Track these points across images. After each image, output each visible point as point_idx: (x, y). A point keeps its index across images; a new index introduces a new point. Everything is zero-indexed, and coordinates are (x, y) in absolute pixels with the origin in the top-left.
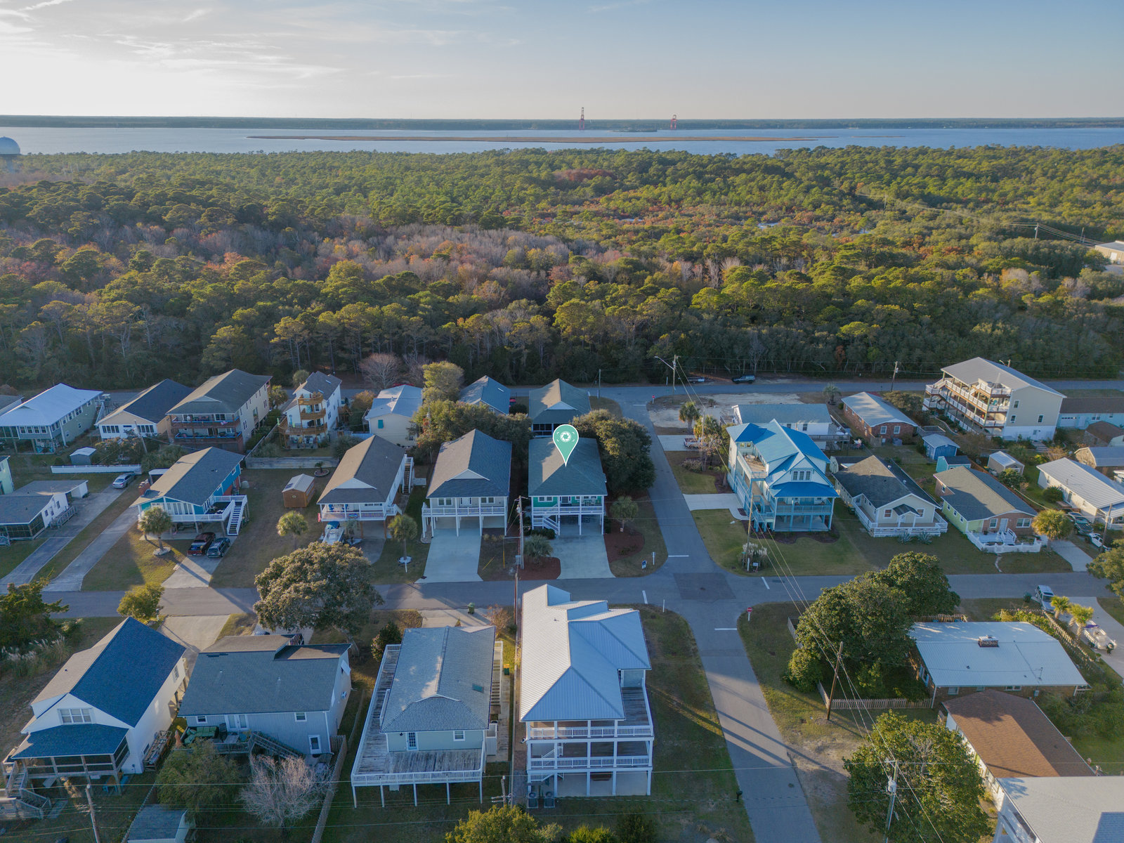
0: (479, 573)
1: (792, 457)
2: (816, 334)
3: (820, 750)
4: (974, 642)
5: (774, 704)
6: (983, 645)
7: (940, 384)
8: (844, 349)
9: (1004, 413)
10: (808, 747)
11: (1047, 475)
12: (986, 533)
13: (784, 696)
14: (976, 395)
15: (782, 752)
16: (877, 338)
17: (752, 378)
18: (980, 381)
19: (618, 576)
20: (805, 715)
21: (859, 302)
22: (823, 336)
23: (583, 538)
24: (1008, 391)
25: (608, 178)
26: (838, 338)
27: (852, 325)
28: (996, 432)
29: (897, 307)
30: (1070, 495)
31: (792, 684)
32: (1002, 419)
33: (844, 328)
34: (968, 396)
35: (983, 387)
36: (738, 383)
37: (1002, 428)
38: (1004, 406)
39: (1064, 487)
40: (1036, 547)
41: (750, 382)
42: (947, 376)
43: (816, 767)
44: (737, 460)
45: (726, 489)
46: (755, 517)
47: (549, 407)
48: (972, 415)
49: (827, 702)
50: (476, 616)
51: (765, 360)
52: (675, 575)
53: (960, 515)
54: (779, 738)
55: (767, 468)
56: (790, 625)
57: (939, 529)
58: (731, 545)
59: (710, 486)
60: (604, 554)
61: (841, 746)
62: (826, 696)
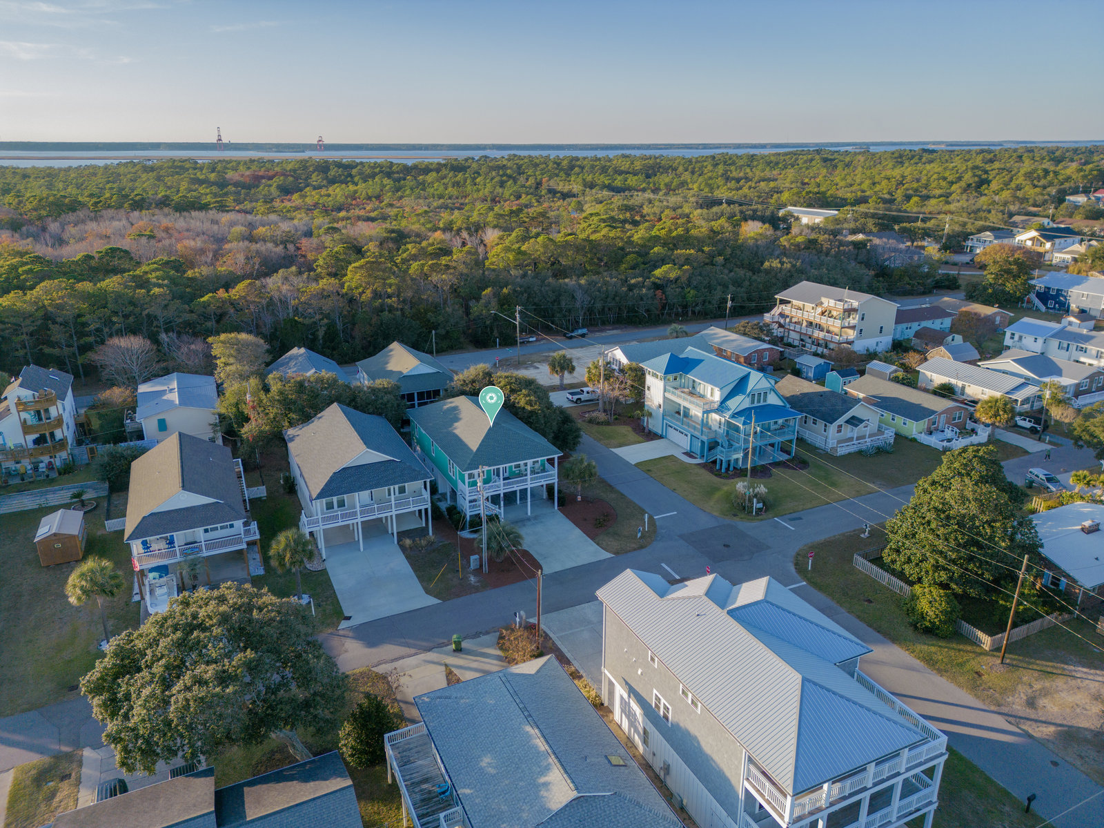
0: (428, 591)
2: (633, 281)
3: (1031, 703)
4: (1077, 531)
5: (930, 661)
6: (1088, 531)
7: (776, 311)
8: (664, 293)
9: (853, 328)
10: (1017, 703)
11: (928, 374)
12: (931, 433)
13: (931, 648)
14: (823, 313)
15: (1000, 722)
16: (689, 280)
17: (585, 331)
18: (824, 300)
19: (616, 553)
20: (973, 664)
21: (656, 249)
22: (639, 283)
23: (536, 518)
24: (855, 304)
26: (654, 283)
27: (665, 268)
28: (846, 348)
30: (963, 388)
31: (931, 632)
32: (851, 334)
33: (658, 272)
34: (815, 316)
35: (828, 303)
36: (571, 338)
37: (852, 342)
38: (854, 320)
39: (953, 381)
40: (982, 438)
41: (583, 336)
42: (783, 302)
43: (1052, 729)
44: (665, 398)
45: (651, 436)
46: (720, 454)
47: (405, 372)
48: (821, 335)
49: (986, 641)
50: (468, 652)
51: (590, 311)
52: (681, 536)
53: (899, 420)
54: (979, 704)
55: (717, 396)
56: (861, 563)
57: (889, 436)
58: (710, 491)
59: (632, 436)
60: (577, 532)
61: (1045, 693)
62: (980, 634)
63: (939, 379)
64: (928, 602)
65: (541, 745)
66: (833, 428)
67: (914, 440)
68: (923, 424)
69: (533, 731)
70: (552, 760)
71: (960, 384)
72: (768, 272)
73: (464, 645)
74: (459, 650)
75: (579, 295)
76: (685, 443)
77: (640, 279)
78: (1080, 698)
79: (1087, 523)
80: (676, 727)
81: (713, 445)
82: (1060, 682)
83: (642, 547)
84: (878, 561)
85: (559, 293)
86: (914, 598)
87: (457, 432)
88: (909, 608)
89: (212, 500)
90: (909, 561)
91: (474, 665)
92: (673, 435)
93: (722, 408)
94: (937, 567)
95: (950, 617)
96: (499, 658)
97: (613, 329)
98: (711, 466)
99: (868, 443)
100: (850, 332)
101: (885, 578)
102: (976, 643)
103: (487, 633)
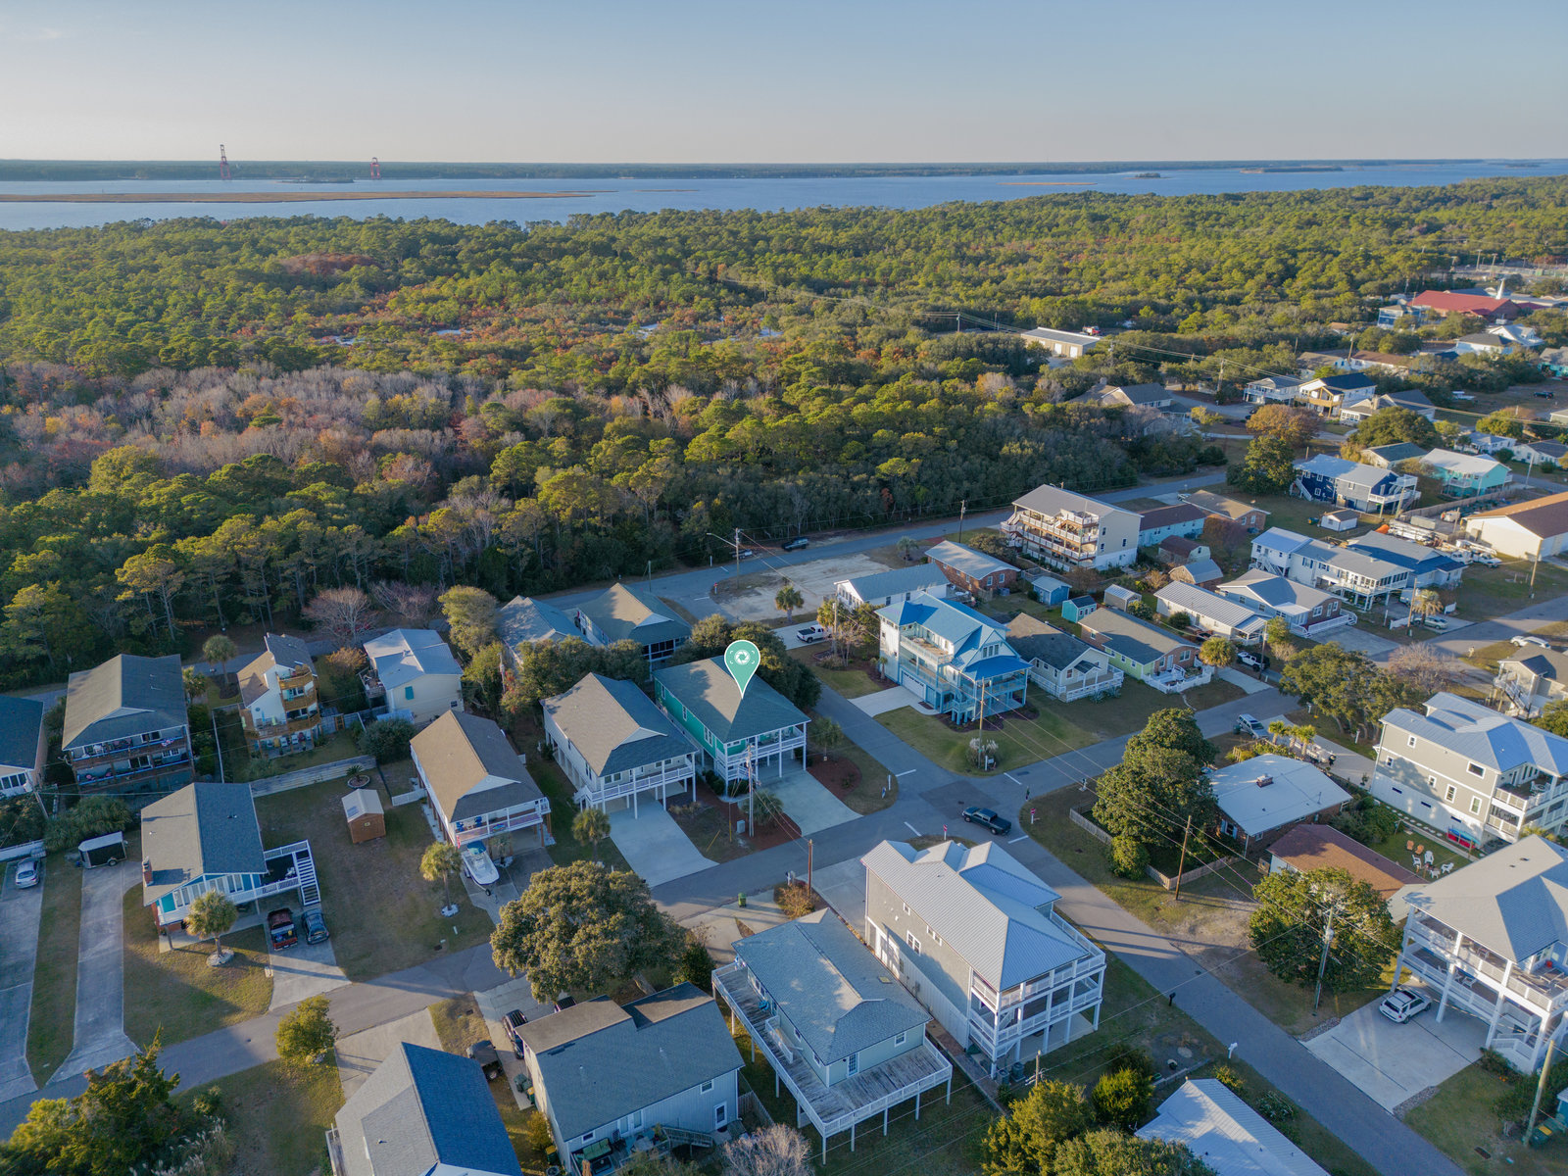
0: (705, 855)
1: (976, 634)
2: (856, 479)
3: (1192, 930)
4: (1252, 784)
5: (1121, 900)
6: (1262, 785)
7: (1014, 519)
8: (891, 492)
9: (1094, 542)
10: (1181, 930)
11: (1166, 601)
12: (1158, 674)
13: (1123, 888)
14: (1063, 527)
15: (1165, 945)
16: (919, 474)
17: (805, 541)
18: (1063, 512)
19: (864, 813)
20: (1154, 901)
21: (880, 432)
22: (863, 480)
23: (787, 780)
24: (1096, 518)
25: (375, 269)
26: (879, 480)
27: (892, 461)
28: (1088, 565)
29: (921, 435)
30: (1198, 618)
31: (1124, 876)
32: (1092, 549)
33: (884, 467)
34: (1055, 530)
35: (1068, 516)
36: (790, 550)
37: (1093, 558)
38: (1094, 535)
39: (1189, 611)
40: (1206, 678)
41: (803, 547)
42: (1020, 509)
43: (1203, 948)
44: (900, 647)
45: (888, 683)
46: (955, 707)
47: (638, 623)
48: (1060, 549)
49: (1166, 881)
50: (752, 907)
51: (810, 518)
52: (921, 795)
53: (1129, 661)
54: (1152, 932)
55: (951, 650)
56: (1076, 817)
57: (1117, 679)
58: (947, 746)
59: (869, 683)
60: (827, 793)
61: (1205, 921)
62: (1162, 877)
63: (1175, 608)
64: (1123, 852)
65: (833, 970)
66: (1063, 674)
67: (1142, 682)
68: (1151, 666)
69: (827, 962)
70: (842, 979)
71: (1195, 614)
72: (1007, 458)
73: (749, 901)
74: (744, 905)
75: (797, 499)
76: (921, 692)
77: (864, 476)
78: (1231, 925)
79: (1262, 778)
80: (924, 956)
81: (948, 698)
82: (1218, 913)
83: (886, 807)
84: (1088, 815)
85: (775, 498)
86: (1112, 848)
87: (709, 699)
88: (1108, 856)
89: (511, 781)
90: (1111, 816)
91: (759, 917)
92: (908, 683)
93: (955, 661)
94: (1131, 823)
95: (1139, 863)
96: (777, 911)
97: (835, 535)
98: (946, 718)
99: (1096, 688)
100: (1091, 547)
101: (1094, 830)
102: (1159, 883)
103: (764, 890)
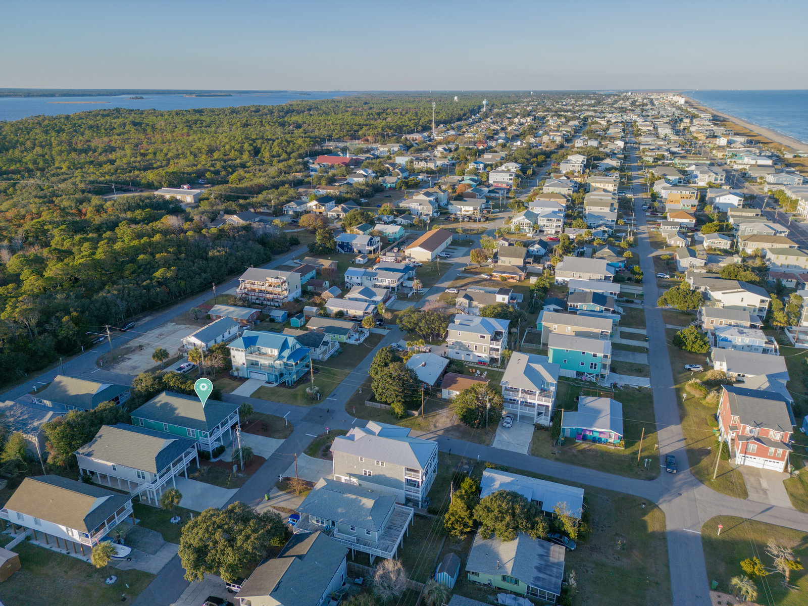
0: (228, 488)
1: (285, 342)
3: (435, 426)
4: (421, 367)
5: (406, 426)
6: (424, 366)
7: (241, 286)
8: (168, 287)
9: (286, 290)
10: (432, 428)
11: (331, 308)
12: (350, 338)
13: (403, 422)
14: (270, 285)
15: (432, 435)
16: (179, 275)
17: (132, 323)
18: (267, 278)
19: (285, 438)
20: (416, 422)
21: (141, 257)
22: (149, 284)
24: (285, 278)
26: (158, 282)
27: (160, 271)
28: (286, 300)
29: (164, 254)
30: (347, 311)
31: (402, 417)
32: (286, 293)
33: (157, 275)
34: (266, 287)
35: (271, 280)
37: (286, 297)
38: (285, 286)
39: (342, 309)
40: (367, 335)
41: (132, 327)
42: (243, 281)
43: (443, 431)
44: (246, 360)
45: (243, 380)
46: (287, 378)
48: (271, 296)
49: (416, 413)
52: (302, 420)
53: (337, 336)
54: (424, 433)
55: (276, 352)
56: (368, 404)
57: (337, 345)
58: (295, 397)
59: (234, 383)
60: (260, 437)
61: (436, 422)
62: (414, 412)
63: (335, 310)
64: (398, 409)
65: (354, 497)
66: (319, 349)
67: (346, 343)
68: (346, 336)
69: (348, 495)
70: (360, 498)
71: (345, 310)
75: (118, 302)
76: (265, 378)
78: (444, 419)
79: (423, 363)
80: (375, 476)
81: (281, 375)
82: (438, 417)
83: (292, 431)
84: (373, 399)
86: (393, 409)
87: (182, 414)
88: (392, 413)
90: (387, 397)
91: (280, 500)
92: (254, 375)
93: (280, 357)
94: (397, 396)
95: (405, 411)
96: (285, 494)
98: (283, 384)
99: (332, 351)
101: (378, 405)
102: (413, 415)
103: (271, 489)
